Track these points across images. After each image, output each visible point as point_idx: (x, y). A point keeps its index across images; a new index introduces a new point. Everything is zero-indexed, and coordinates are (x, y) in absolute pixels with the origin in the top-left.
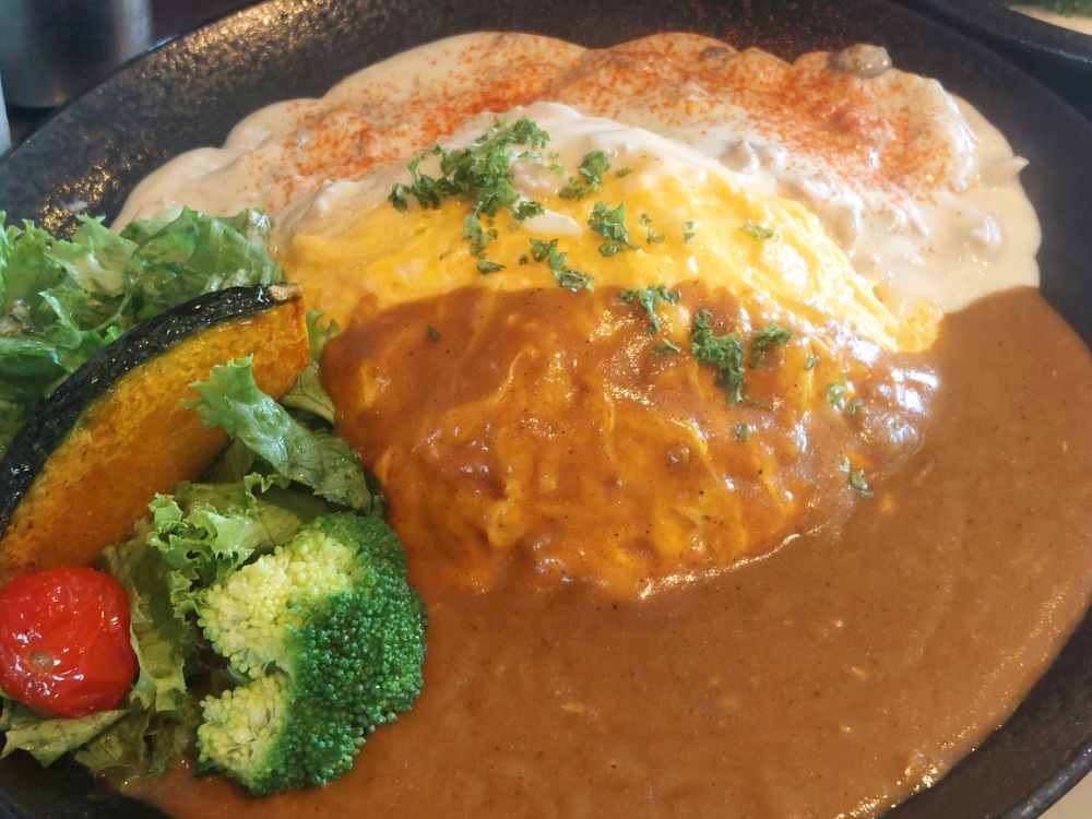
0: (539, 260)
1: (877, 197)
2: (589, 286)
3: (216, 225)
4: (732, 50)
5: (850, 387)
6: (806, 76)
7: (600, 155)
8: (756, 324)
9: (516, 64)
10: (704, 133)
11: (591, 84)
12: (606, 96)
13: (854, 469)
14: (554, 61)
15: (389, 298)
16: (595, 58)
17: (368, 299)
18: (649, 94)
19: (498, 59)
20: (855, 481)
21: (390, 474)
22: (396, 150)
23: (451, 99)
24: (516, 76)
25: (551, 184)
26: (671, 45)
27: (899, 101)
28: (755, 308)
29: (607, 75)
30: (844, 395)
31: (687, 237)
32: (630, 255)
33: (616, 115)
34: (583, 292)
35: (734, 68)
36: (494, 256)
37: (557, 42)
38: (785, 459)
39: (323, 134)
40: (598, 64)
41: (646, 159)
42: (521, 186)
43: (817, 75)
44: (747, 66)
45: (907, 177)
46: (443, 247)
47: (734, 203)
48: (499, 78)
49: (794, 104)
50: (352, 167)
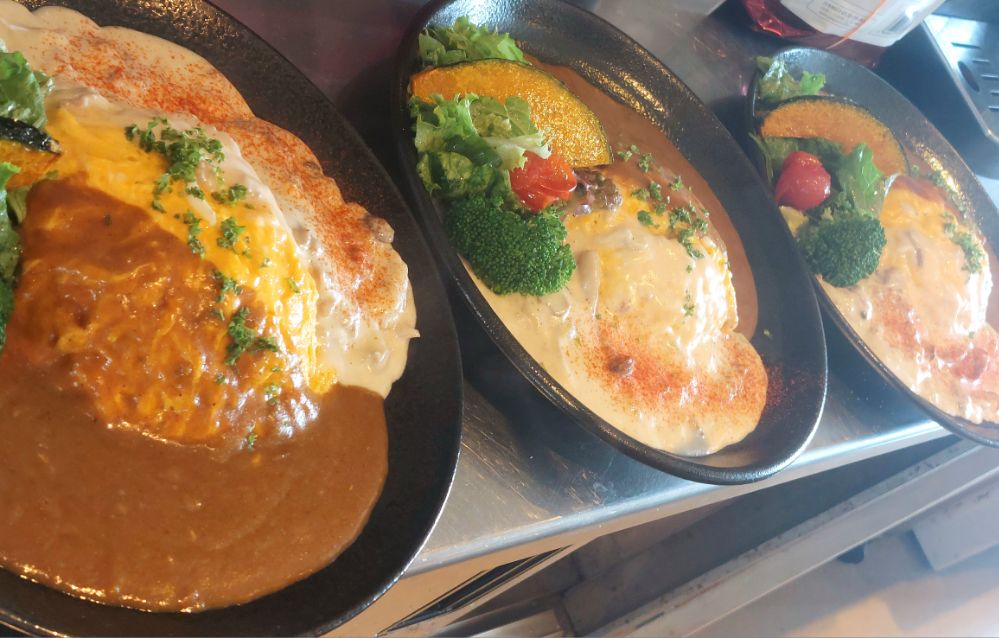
0: (186, 222)
1: (347, 303)
2: (203, 256)
3: (32, 76)
4: (321, 172)
5: (280, 391)
6: (350, 215)
7: (245, 190)
8: (266, 332)
9: (214, 92)
10: (291, 209)
11: (248, 137)
12: (252, 149)
13: (254, 432)
14: (235, 107)
15: (94, 182)
16: (258, 125)
17: (84, 174)
18: (274, 166)
19: (207, 83)
20: (250, 437)
21: (30, 272)
22: (129, 92)
23: (172, 85)
24: (211, 100)
25: (212, 185)
26: (294, 145)
27: (384, 262)
28: (270, 324)
29: (260, 139)
30: (274, 393)
31: (264, 266)
32: (231, 254)
33: (252, 163)
34: (197, 256)
35: (320, 184)
36: (164, 203)
37: (240, 97)
38: (229, 405)
39: (96, 53)
40: (258, 130)
41: (264, 209)
42: (198, 176)
43: (356, 218)
44: (326, 188)
45: (365, 303)
46: (141, 178)
47: (290, 261)
48: (202, 94)
49: (337, 225)
50: (100, 83)
